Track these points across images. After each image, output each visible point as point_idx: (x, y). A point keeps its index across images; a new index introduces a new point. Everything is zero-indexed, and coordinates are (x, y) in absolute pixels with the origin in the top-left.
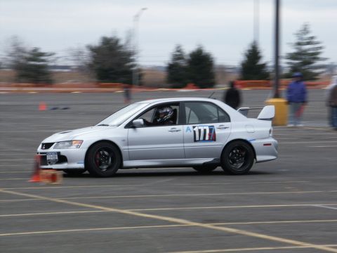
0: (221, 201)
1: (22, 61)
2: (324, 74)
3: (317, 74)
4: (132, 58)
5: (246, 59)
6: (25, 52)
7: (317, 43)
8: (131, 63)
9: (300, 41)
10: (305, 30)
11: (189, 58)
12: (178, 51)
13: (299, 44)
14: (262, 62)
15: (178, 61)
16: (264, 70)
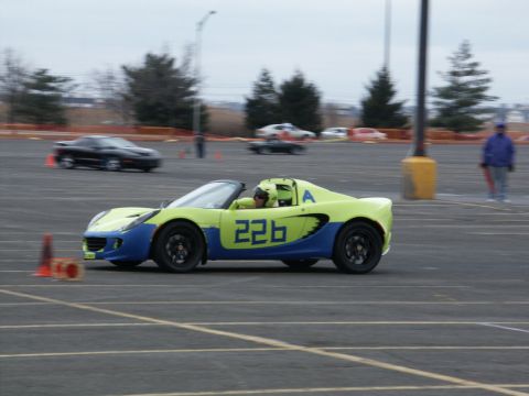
1: (20, 88)
3: (480, 122)
4: (192, 89)
5: (369, 95)
6: (24, 75)
7: (484, 73)
8: (192, 97)
9: (456, 70)
11: (279, 91)
12: (263, 80)
13: (455, 74)
15: (264, 96)
16: (399, 112)
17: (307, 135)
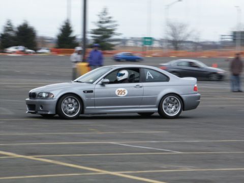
0: (40, 139)
2: (118, 46)
3: (113, 45)
5: (61, 32)
7: (114, 22)
9: (101, 20)
10: (105, 12)
11: (16, 30)
12: (8, 25)
13: (100, 22)
14: (73, 35)
15: (9, 32)
16: (74, 41)
17: (30, 52)
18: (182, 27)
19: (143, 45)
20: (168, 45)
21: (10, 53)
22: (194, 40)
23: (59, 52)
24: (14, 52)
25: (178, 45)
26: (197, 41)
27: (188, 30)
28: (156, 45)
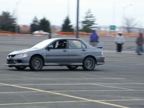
0: (54, 82)
4: (15, 21)
5: (64, 23)
7: (94, 17)
8: (15, 23)
10: (89, 12)
11: (40, 22)
12: (35, 19)
13: (87, 17)
14: (70, 24)
15: (35, 23)
16: (72, 28)
17: (47, 34)
18: (132, 20)
19: (110, 30)
20: (124, 30)
21: (36, 34)
22: (139, 27)
23: (63, 34)
24: (38, 34)
25: (130, 30)
26: (140, 28)
27: (135, 22)
28: (117, 30)
